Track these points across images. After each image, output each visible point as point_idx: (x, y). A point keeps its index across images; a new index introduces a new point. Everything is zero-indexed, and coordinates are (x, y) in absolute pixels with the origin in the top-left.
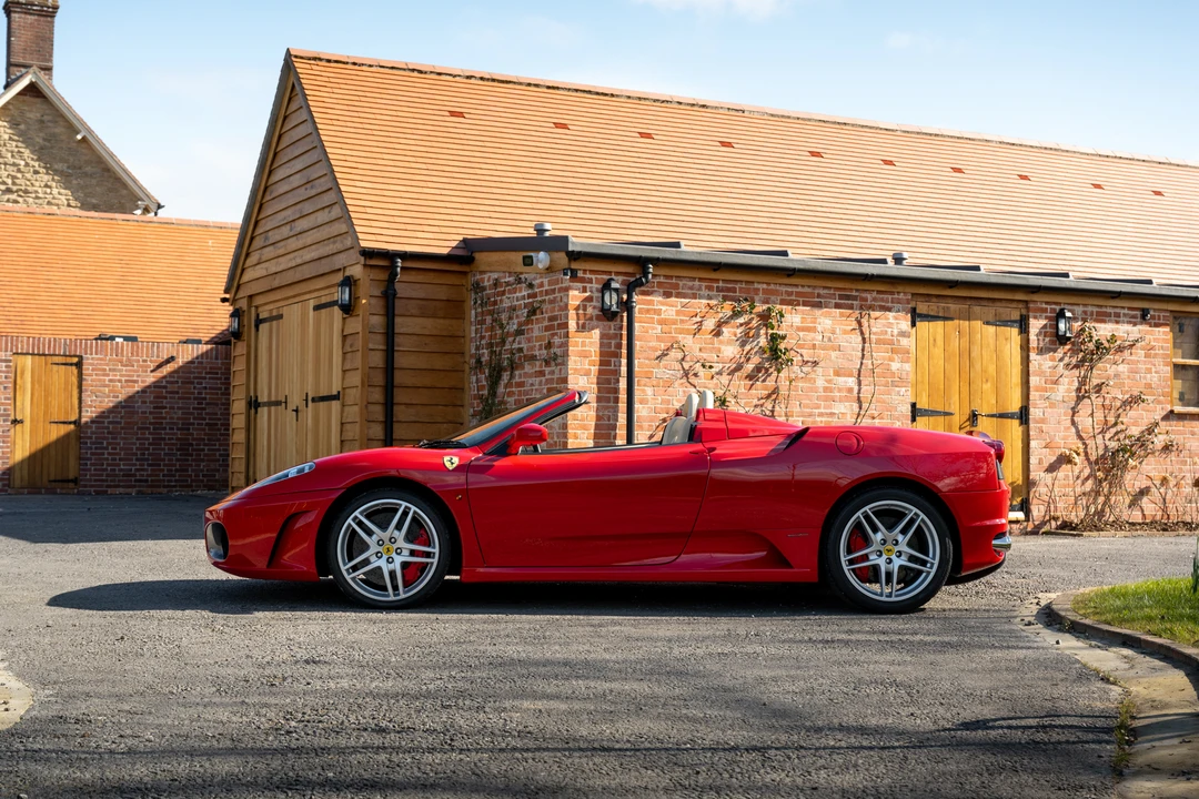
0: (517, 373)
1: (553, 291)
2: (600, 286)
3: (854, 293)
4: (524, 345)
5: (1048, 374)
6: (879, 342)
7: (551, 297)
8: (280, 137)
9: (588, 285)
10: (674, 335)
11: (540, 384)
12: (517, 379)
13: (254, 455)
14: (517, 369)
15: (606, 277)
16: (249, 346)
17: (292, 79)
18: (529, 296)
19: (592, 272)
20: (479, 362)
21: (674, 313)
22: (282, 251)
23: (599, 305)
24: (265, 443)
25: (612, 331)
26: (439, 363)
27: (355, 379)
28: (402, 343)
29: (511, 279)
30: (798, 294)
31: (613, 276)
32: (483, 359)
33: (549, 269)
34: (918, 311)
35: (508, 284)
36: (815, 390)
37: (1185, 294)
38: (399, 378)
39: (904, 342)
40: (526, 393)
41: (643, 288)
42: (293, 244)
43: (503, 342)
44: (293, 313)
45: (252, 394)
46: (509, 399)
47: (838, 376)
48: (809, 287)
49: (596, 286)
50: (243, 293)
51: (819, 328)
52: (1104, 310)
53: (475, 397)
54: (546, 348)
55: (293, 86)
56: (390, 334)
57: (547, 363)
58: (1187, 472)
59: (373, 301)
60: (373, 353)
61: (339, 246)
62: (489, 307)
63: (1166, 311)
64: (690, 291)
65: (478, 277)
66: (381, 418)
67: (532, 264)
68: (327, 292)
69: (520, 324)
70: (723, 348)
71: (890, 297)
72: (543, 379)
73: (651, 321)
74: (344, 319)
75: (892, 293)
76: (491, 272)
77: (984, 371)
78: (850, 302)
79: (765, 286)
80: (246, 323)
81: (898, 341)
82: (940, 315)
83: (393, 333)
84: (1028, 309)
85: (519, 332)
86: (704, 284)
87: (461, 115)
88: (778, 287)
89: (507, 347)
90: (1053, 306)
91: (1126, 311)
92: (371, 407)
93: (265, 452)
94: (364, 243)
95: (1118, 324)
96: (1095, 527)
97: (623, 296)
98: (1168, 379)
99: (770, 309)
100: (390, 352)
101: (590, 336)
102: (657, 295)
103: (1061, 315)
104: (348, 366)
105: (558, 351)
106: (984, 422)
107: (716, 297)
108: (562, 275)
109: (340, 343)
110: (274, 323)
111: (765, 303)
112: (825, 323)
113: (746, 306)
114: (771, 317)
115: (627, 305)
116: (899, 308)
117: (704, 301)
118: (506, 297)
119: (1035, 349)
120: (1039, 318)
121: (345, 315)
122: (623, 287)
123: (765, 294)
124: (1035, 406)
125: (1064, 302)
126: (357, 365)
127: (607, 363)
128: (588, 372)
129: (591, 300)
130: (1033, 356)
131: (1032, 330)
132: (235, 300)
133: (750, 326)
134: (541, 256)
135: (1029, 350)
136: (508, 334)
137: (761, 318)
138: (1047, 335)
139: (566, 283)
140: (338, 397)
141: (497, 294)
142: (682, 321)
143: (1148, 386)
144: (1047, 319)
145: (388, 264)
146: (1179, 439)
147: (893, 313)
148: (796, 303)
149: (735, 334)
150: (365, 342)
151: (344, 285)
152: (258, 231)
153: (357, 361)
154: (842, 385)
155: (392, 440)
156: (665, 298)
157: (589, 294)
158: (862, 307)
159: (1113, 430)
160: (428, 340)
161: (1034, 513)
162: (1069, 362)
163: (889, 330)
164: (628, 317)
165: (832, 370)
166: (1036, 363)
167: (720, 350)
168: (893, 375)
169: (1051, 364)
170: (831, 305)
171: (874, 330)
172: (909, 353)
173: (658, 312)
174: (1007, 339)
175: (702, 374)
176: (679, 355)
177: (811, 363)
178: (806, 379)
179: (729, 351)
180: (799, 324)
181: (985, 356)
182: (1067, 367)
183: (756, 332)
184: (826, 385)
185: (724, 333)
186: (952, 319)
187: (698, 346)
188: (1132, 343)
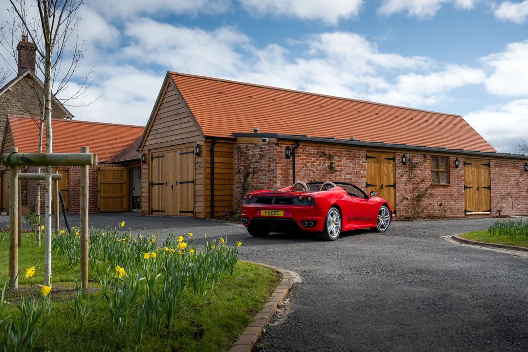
1: (271, 150)
3: (351, 150)
4: (259, 167)
5: (400, 174)
6: (358, 164)
7: (270, 152)
8: (163, 99)
9: (282, 148)
10: (305, 163)
11: (265, 178)
12: (255, 176)
13: (152, 201)
14: (256, 173)
15: (287, 146)
16: (149, 166)
17: (169, 80)
18: (260, 151)
19: (283, 144)
20: (239, 172)
21: (305, 156)
22: (165, 136)
23: (285, 154)
24: (157, 197)
25: (289, 162)
26: (226, 171)
27: (202, 176)
28: (216, 165)
29: (253, 146)
30: (337, 151)
31: (289, 145)
32: (241, 170)
33: (269, 143)
34: (367, 156)
35: (251, 147)
37: (434, 150)
38: (215, 176)
39: (364, 164)
40: (259, 181)
41: (297, 149)
42: (170, 133)
43: (250, 165)
44: (170, 156)
45: (150, 181)
46: (252, 183)
47: (347, 175)
48: (340, 148)
49: (284, 148)
50: (146, 148)
51: (342, 161)
52: (414, 155)
53: (238, 182)
54: (268, 167)
55: (170, 83)
56: (212, 163)
57: (268, 172)
58: (435, 202)
59: (207, 152)
60: (207, 168)
61: (192, 134)
62: (241, 153)
63: (430, 155)
64: (309, 150)
65: (238, 145)
66: (210, 189)
67: (265, 141)
68: (186, 149)
69: (256, 159)
71: (360, 151)
72: (267, 176)
73: (299, 159)
74: (195, 158)
76: (244, 143)
77: (385, 173)
78: (350, 153)
79: (328, 148)
80: (148, 158)
82: (373, 157)
84: (395, 155)
85: (256, 162)
86: (312, 148)
87: (222, 93)
88: (331, 149)
89: (252, 166)
90: (401, 154)
91: (420, 155)
92: (207, 185)
93: (157, 200)
94: (205, 134)
95: (418, 159)
96: (415, 218)
97: (292, 151)
98: (430, 175)
99: (330, 155)
100: (212, 168)
101: (283, 163)
102: (300, 151)
103: (404, 156)
104: (197, 172)
105: (273, 168)
106: (385, 188)
107: (316, 152)
108: (274, 145)
109: (193, 165)
110: (161, 158)
111: (328, 153)
112: (344, 160)
113: (324, 154)
114: (330, 157)
115: (293, 154)
116: (363, 155)
117: (312, 153)
118: (250, 151)
119: (397, 167)
120: (398, 158)
121: (196, 156)
122: (292, 149)
123: (329, 150)
124: (397, 183)
125: (404, 153)
126: (201, 172)
127: (287, 172)
128: (282, 174)
129: (283, 152)
130: (397, 168)
131: (396, 161)
132: (142, 151)
133: (325, 160)
134: (267, 139)
135: (395, 166)
136: (252, 163)
137: (327, 158)
138: (400, 162)
139: (276, 147)
140: (193, 182)
141: (247, 150)
142: (307, 159)
143: (425, 177)
144: (400, 157)
145: (212, 141)
146: (433, 192)
147: (361, 156)
148: (336, 153)
149: (320, 162)
150: (205, 165)
151: (197, 147)
152: (153, 128)
153: (202, 171)
154: (348, 178)
155: (213, 195)
156: (302, 152)
157: (282, 151)
158: (353, 154)
159: (417, 190)
160: (222, 164)
161: (398, 215)
162: (406, 170)
163: (360, 161)
164: (293, 157)
165: (346, 173)
166: (397, 170)
167: (317, 167)
168: (361, 174)
169: (401, 171)
170: (345, 154)
171: (357, 161)
172: (365, 167)
173: (301, 156)
174: (390, 164)
175: (312, 174)
176: (306, 169)
177: (340, 171)
178: (339, 176)
179: (319, 168)
180: (337, 160)
181: (384, 169)
182: (405, 172)
183: (326, 162)
184: (344, 177)
185: (318, 162)
186: (376, 158)
187: (311, 166)
188: (422, 165)
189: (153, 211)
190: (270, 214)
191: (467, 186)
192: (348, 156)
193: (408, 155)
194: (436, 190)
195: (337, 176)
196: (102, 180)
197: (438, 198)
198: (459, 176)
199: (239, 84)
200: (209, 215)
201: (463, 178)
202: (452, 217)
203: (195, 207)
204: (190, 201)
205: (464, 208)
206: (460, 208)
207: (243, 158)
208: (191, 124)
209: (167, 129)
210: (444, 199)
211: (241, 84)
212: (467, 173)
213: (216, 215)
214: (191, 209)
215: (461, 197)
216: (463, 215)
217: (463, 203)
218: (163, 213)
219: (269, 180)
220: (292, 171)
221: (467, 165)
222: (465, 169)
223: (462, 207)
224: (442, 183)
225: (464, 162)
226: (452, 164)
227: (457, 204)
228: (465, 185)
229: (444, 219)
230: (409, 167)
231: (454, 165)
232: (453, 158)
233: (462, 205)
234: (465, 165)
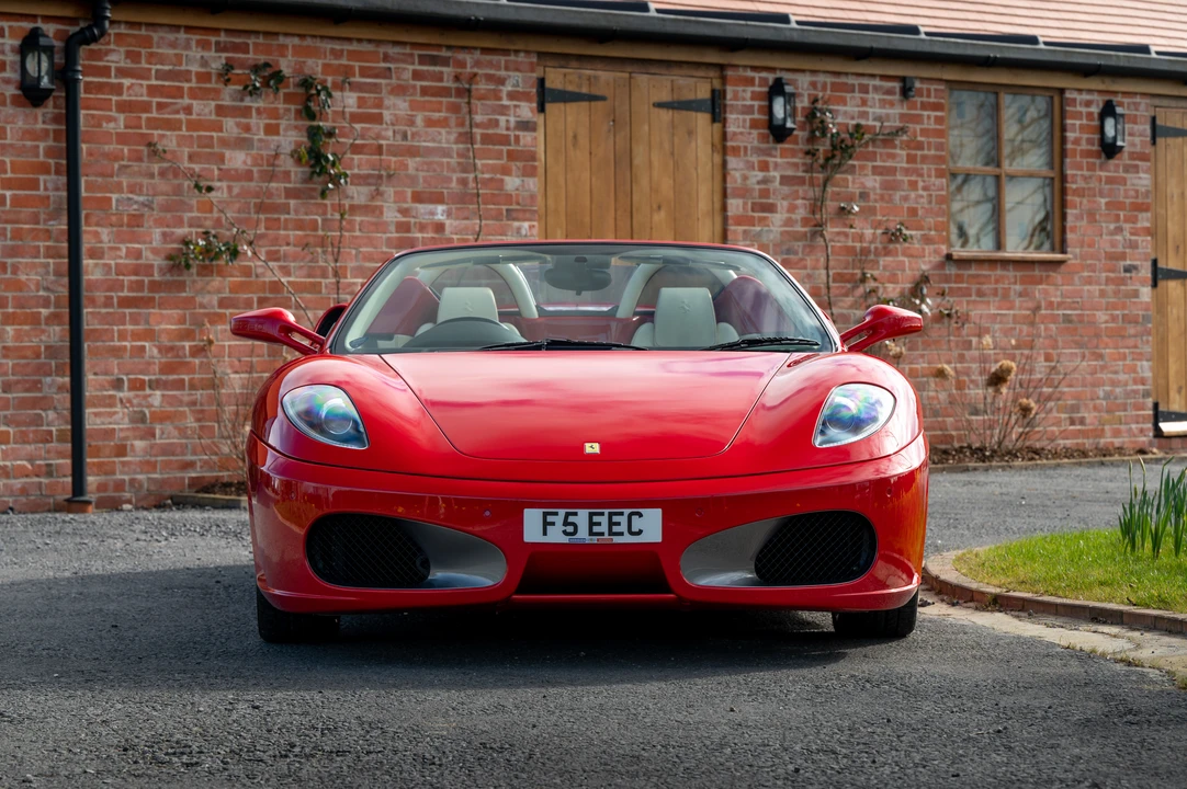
2: (17, 43)
3: (445, 53)
5: (756, 194)
6: (487, 139)
10: (144, 131)
15: (28, 25)
21: (145, 91)
23: (15, 76)
25: (40, 126)
30: (353, 55)
31: (39, 24)
34: (548, 84)
36: (380, 226)
37: (970, 52)
39: (526, 138)
41: (93, 46)
47: (420, 202)
48: (370, 41)
49: (11, 42)
51: (387, 115)
52: (843, 79)
58: (973, 360)
63: (940, 80)
64: (171, 52)
70: (228, 153)
71: (503, 59)
73: (105, 105)
75: (506, 52)
77: (654, 190)
78: (437, 69)
79: (296, 41)
81: (517, 138)
82: (584, 90)
84: (724, 79)
86: (195, 37)
88: (319, 43)
90: (764, 74)
91: (877, 82)
95: (865, 104)
97: (59, 59)
98: (942, 199)
99: (307, 83)
101: (2, 133)
102: (116, 58)
103: (777, 89)
107: (217, 62)
111: (299, 70)
112: (397, 107)
113: (268, 76)
114: (308, 97)
115: (65, 77)
116: (519, 80)
117: (195, 68)
119: (736, 151)
120: (743, 98)
122: (58, 44)
123: (298, 55)
125: (780, 67)
127: (34, 185)
129: (2, 67)
130: (732, 162)
131: (731, 117)
133: (274, 114)
135: (725, 153)
137: (288, 98)
138: (754, 124)
142: (160, 106)
143: (913, 212)
144: (755, 96)
146: (960, 305)
147: (508, 88)
148: (348, 71)
149: (247, 128)
154: (425, 219)
156: (129, 64)
158: (457, 78)
159: (860, 291)
162: (790, 173)
163: (502, 119)
164: (67, 98)
165: (409, 192)
166: (737, 175)
167: (222, 158)
168: (509, 198)
169: (760, 175)
170: (407, 75)
171: (478, 118)
172: (533, 157)
173: (118, 89)
174: (690, 133)
175: (194, 202)
176: (156, 168)
177: (375, 180)
178: (365, 209)
179: (238, 159)
180: (355, 110)
181: (656, 163)
182: (785, 180)
183: (283, 123)
184: (402, 219)
185: (230, 125)
186: (602, 98)
187: (186, 150)
188: (889, 138)
191: (1173, 263)
192: (425, 91)
193: (802, 84)
194: (980, 293)
195: (353, 208)
197: (987, 340)
198: (1120, 206)
201: (1144, 221)
202: (1071, 452)
205: (1146, 394)
206: (1128, 395)
210: (1021, 344)
212: (1172, 187)
215: (1131, 330)
216: (1146, 439)
217: (1145, 369)
220: (64, 179)
221: (1170, 141)
222: (1160, 166)
223: (1136, 392)
224: (1015, 248)
225: (1154, 119)
226: (1078, 134)
227: (1104, 376)
228: (1155, 262)
229: (1018, 463)
230: (807, 153)
231: (1089, 141)
232: (1085, 97)
233: (1135, 382)
234: (1160, 140)
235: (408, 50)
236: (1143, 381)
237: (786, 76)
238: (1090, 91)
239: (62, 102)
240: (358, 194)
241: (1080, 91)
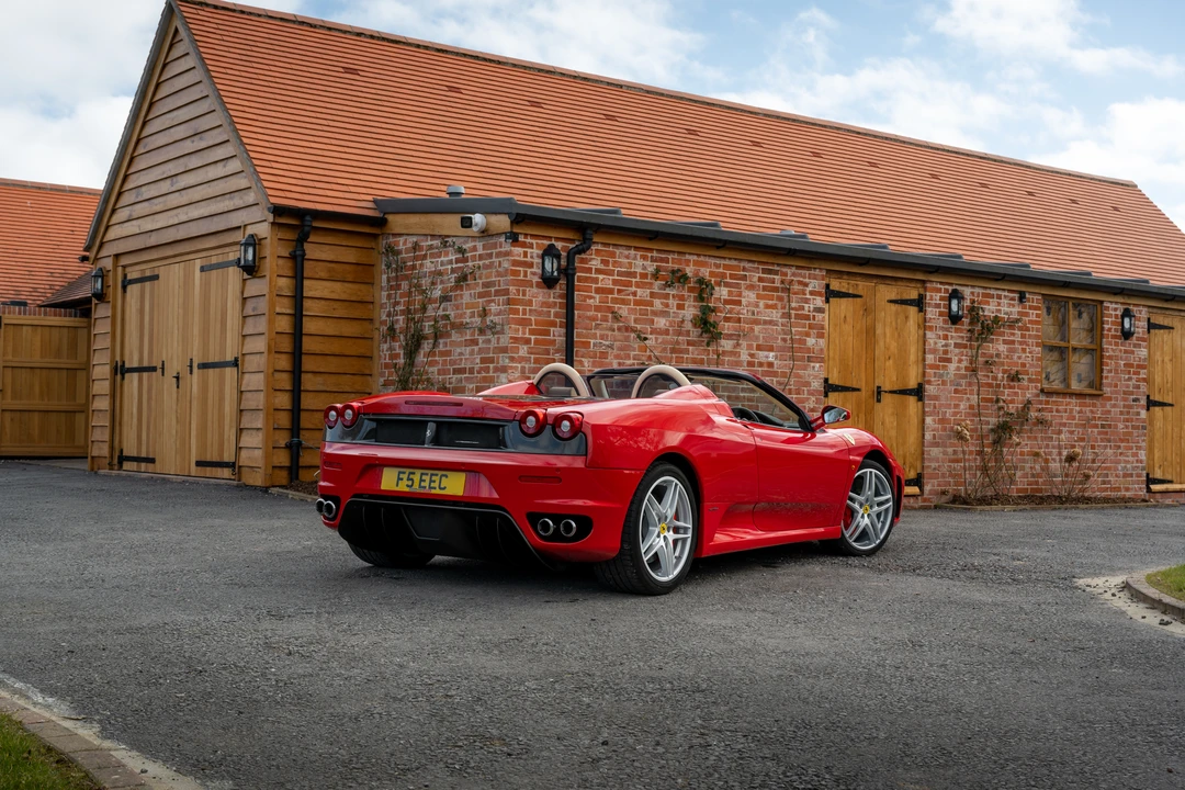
0: (441, 341)
1: (490, 256)
2: (541, 252)
3: (776, 268)
4: (452, 314)
5: (941, 352)
6: (797, 316)
7: (487, 262)
9: (529, 250)
10: (609, 305)
11: (472, 353)
12: (441, 348)
13: (120, 424)
14: (442, 336)
15: (547, 243)
16: (114, 309)
17: (177, 23)
18: (457, 261)
19: (533, 236)
20: (392, 329)
21: (611, 282)
22: (158, 208)
23: (540, 271)
24: (135, 410)
25: (552, 300)
26: (349, 329)
27: (259, 344)
28: (310, 307)
29: (436, 242)
30: (726, 267)
31: (553, 242)
32: (397, 326)
33: (485, 233)
34: (831, 288)
35: (431, 247)
36: (739, 364)
37: (1056, 278)
38: (308, 344)
39: (819, 316)
40: (453, 362)
41: (583, 256)
42: (175, 200)
43: (424, 309)
44: (172, 274)
45: (118, 359)
46: (431, 369)
47: (761, 350)
48: (736, 259)
49: (537, 251)
50: (109, 250)
51: (744, 301)
52: (988, 291)
53: (387, 366)
54: (480, 316)
55: (176, 30)
56: (298, 298)
57: (482, 331)
58: (1053, 447)
59: (281, 262)
60: (280, 317)
61: (237, 201)
62: (401, 271)
63: (1039, 294)
64: (626, 261)
65: (391, 240)
66: (288, 387)
67: (470, 226)
68: (219, 251)
69: (444, 290)
70: (656, 319)
71: (807, 272)
72: (476, 348)
73: (588, 289)
74: (244, 280)
75: (809, 269)
76: (408, 235)
77: (887, 348)
78: (772, 276)
79: (695, 258)
80: (111, 283)
81: (814, 317)
82: (851, 292)
83: (302, 297)
84: (925, 289)
85: (445, 298)
86: (639, 253)
87: (355, 72)
88: (707, 259)
89: (430, 313)
90: (946, 287)
91: (1006, 294)
92: (277, 375)
93: (135, 420)
94: (273, 200)
95: (1000, 305)
96: (983, 501)
97: (564, 262)
98: (1039, 359)
99: (701, 281)
100: (298, 317)
101: (530, 303)
102: (596, 263)
103: (954, 294)
104: (248, 330)
105: (496, 319)
106: (886, 398)
107: (651, 267)
108: (502, 239)
109: (238, 305)
110: (148, 284)
111: (696, 274)
112: (749, 297)
113: (679, 278)
114: (702, 289)
115: (568, 273)
116: (816, 284)
117: (639, 271)
118: (427, 262)
120: (935, 297)
121: (246, 276)
122: (564, 254)
123: (696, 265)
124: (929, 382)
125: (956, 283)
126: (261, 330)
127: (547, 333)
128: (527, 341)
129: (531, 265)
130: (929, 334)
131: (929, 309)
132: (96, 259)
133: (682, 298)
134: (478, 218)
135: (925, 330)
136: (431, 301)
137: (691, 290)
138: (941, 314)
139: (507, 247)
140: (235, 363)
141: (415, 258)
142: (619, 291)
143: (1024, 365)
144: (942, 299)
145: (298, 223)
146: (1048, 415)
147: (810, 288)
148: (723, 276)
149: (667, 305)
150: (272, 305)
151: (246, 245)
152: (128, 185)
153: (261, 325)
154: (763, 360)
155: (299, 410)
156: (603, 267)
157: (529, 259)
158: (782, 282)
159: (995, 407)
160: (336, 305)
161: (927, 488)
162: (959, 341)
163: (806, 306)
164: (567, 285)
165: (755, 344)
166: (932, 341)
167: (652, 322)
168: (808, 350)
169: (944, 342)
170: (755, 279)
171: (793, 305)
172: (823, 328)
173: (596, 281)
174: (907, 318)
175: (636, 346)
176: (616, 325)
177: (736, 337)
178: (732, 353)
179: (661, 323)
180: (726, 297)
181: (888, 335)
182: (957, 345)
183: (687, 303)
184: (750, 359)
185: (658, 304)
186: (860, 296)
187: (633, 317)
188: (1012, 324)
189: (122, 459)
190: (416, 485)
191: (1157, 398)
192: (764, 288)
193: (967, 292)
194: (1057, 411)
195: (726, 352)
196: (10, 357)
197: (1062, 436)
198: (1131, 366)
199: (418, 46)
200: (283, 477)
201: (1143, 374)
202: (1106, 500)
203: (239, 449)
204: (227, 428)
205: (1143, 469)
206: (1134, 468)
207: (405, 285)
208: (234, 166)
209: (165, 187)
210: (1082, 440)
211: (426, 48)
212: (1158, 357)
213: (305, 476)
214: (228, 457)
215: (1135, 432)
216: (1143, 493)
217: (1143, 455)
218: (150, 466)
219: (483, 360)
220: (564, 330)
221: (1157, 331)
222: (1152, 344)
223: (1138, 467)
224: (1075, 386)
225: (1149, 319)
226: (1110, 325)
227: (1122, 458)
228: (1148, 397)
229: (1081, 506)
230: (969, 331)
231: (1116, 330)
232: (1114, 306)
233: (1137, 461)
234: (1152, 331)
235: (756, 266)
236: (1141, 462)
237: (958, 288)
238: (1116, 303)
239: (564, 287)
240: (727, 345)
241: (1111, 302)
